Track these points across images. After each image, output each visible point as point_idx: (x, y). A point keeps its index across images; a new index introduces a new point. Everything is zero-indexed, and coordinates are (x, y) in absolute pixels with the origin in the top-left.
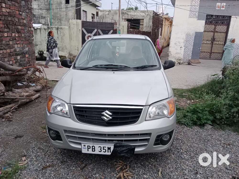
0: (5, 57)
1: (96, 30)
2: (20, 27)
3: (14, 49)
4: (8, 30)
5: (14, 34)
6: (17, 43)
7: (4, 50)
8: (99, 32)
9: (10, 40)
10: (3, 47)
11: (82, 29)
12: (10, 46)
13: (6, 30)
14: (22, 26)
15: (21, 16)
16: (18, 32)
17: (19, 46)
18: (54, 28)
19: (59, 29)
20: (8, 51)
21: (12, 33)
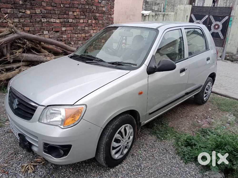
0: (79, 40)
1: (207, 16)
2: (98, 15)
3: (89, 34)
4: (84, 17)
5: (90, 21)
6: (93, 29)
7: (79, 35)
8: (210, 19)
9: (85, 26)
10: (78, 32)
11: (191, 15)
12: (85, 32)
13: (82, 17)
14: (100, 13)
15: (101, 4)
16: (95, 19)
17: (95, 31)
18: (161, 15)
19: (165, 16)
20: (83, 35)
21: (89, 20)
